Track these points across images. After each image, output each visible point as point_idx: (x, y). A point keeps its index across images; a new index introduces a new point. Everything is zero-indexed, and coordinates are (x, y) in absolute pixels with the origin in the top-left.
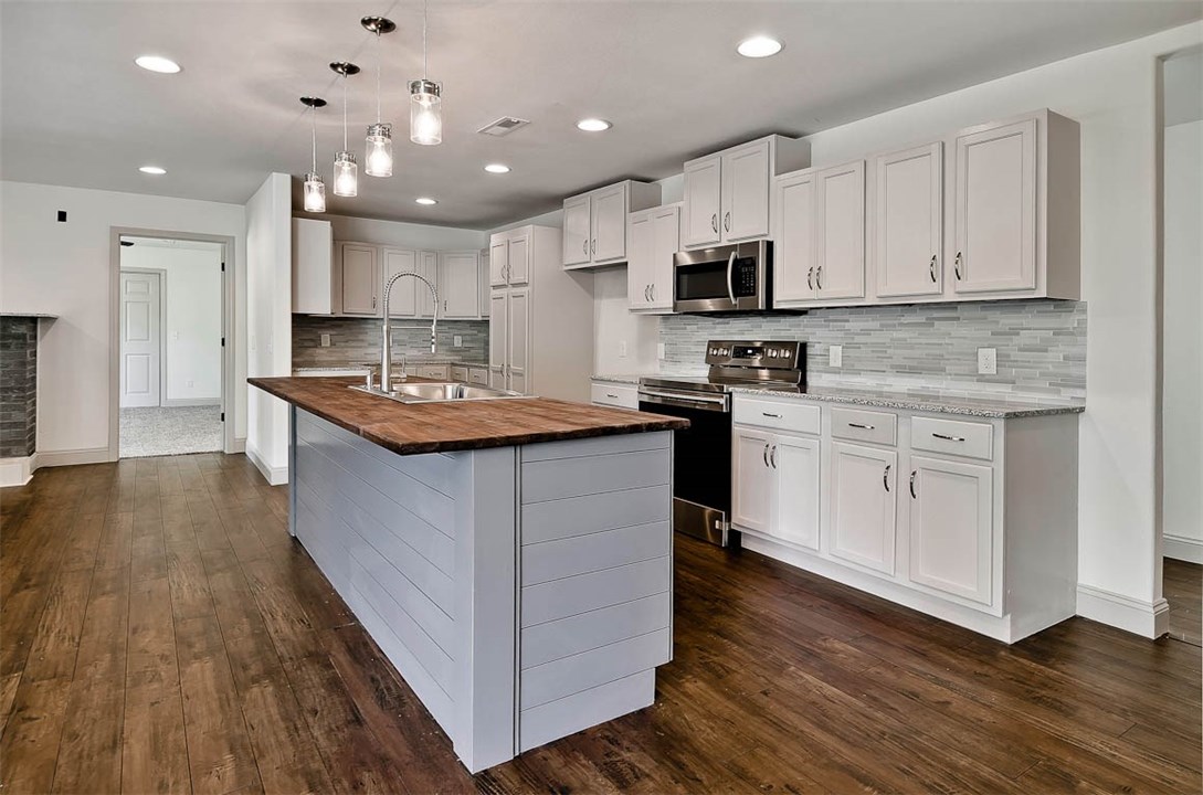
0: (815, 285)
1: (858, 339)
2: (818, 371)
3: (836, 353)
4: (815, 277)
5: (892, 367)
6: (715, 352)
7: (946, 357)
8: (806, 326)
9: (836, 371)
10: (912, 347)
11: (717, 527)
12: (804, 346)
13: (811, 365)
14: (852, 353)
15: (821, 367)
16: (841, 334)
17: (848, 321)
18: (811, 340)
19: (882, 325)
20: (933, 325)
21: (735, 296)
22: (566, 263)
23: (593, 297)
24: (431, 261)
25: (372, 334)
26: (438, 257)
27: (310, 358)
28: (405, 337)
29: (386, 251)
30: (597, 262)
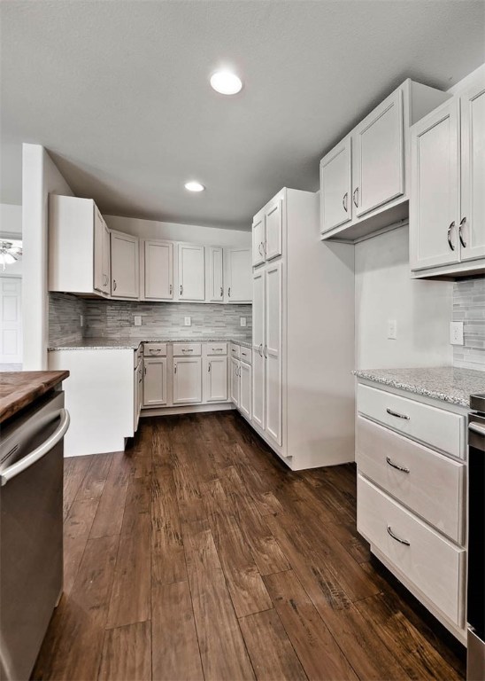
22: (323, 231)
23: (354, 271)
24: (219, 254)
25: (174, 315)
26: (223, 251)
27: (125, 335)
28: (201, 319)
29: (180, 247)
30: (359, 217)
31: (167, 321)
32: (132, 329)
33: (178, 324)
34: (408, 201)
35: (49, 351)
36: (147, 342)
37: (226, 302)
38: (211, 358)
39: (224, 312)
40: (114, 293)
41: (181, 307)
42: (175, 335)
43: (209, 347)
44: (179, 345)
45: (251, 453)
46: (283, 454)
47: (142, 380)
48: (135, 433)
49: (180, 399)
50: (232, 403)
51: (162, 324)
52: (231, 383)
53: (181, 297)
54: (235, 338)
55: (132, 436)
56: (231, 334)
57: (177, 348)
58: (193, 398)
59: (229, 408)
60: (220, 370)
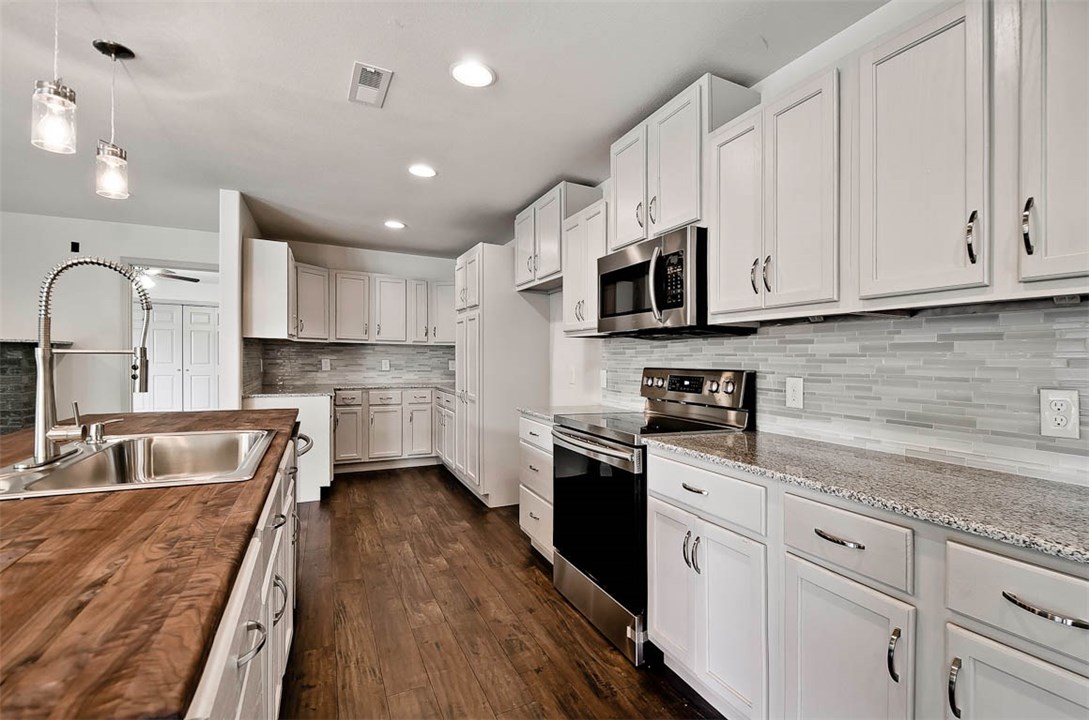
0: (760, 285)
1: (828, 369)
2: (771, 413)
3: (795, 388)
4: (761, 275)
5: (880, 413)
6: (650, 382)
7: (975, 402)
8: (756, 350)
9: (794, 414)
10: (913, 382)
11: (629, 635)
12: (752, 377)
13: (763, 403)
14: (818, 388)
15: (776, 407)
16: (802, 361)
17: (811, 342)
18: (761, 368)
19: (863, 348)
20: (950, 347)
21: (660, 309)
22: (517, 283)
23: (549, 320)
24: (422, 289)
25: (370, 359)
26: (428, 285)
27: (311, 382)
28: (402, 362)
29: (378, 280)
30: (540, 279)
31: (361, 365)
32: (319, 375)
33: (374, 369)
34: (562, 278)
35: (243, 398)
36: (340, 390)
37: (431, 343)
38: (412, 406)
39: (430, 353)
40: (301, 335)
41: (377, 348)
42: (371, 381)
43: (410, 395)
44: (375, 392)
45: (451, 497)
46: (479, 492)
47: (334, 431)
48: (332, 482)
49: (377, 453)
50: (437, 457)
51: (354, 368)
52: (435, 435)
53: (378, 337)
54: (443, 384)
55: (329, 485)
56: (437, 378)
57: (375, 396)
58: (392, 452)
59: (434, 463)
60: (423, 421)
